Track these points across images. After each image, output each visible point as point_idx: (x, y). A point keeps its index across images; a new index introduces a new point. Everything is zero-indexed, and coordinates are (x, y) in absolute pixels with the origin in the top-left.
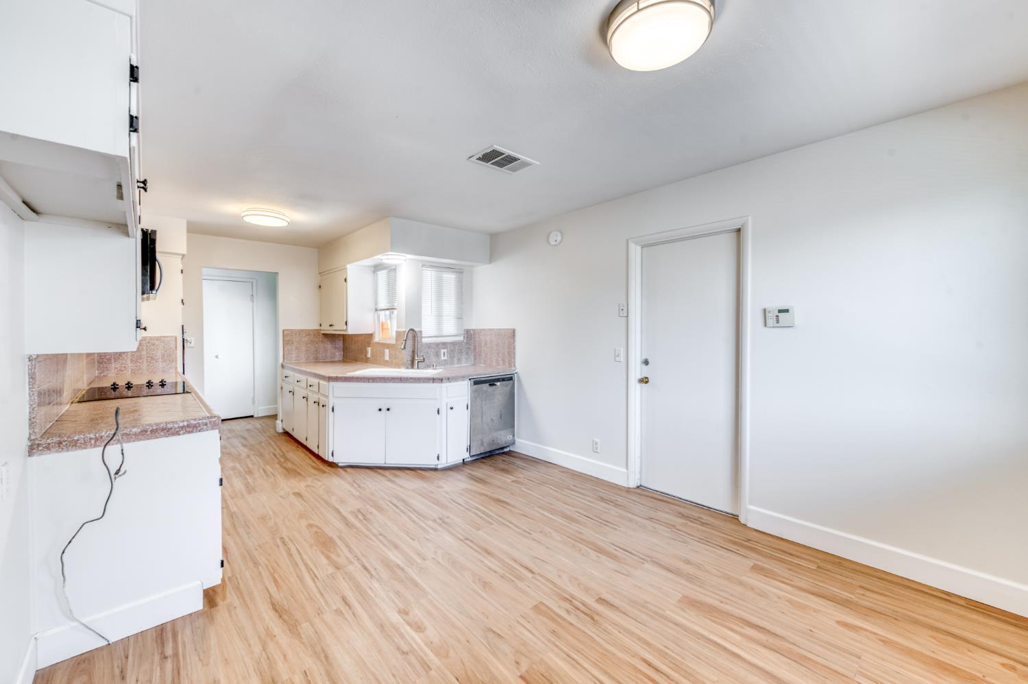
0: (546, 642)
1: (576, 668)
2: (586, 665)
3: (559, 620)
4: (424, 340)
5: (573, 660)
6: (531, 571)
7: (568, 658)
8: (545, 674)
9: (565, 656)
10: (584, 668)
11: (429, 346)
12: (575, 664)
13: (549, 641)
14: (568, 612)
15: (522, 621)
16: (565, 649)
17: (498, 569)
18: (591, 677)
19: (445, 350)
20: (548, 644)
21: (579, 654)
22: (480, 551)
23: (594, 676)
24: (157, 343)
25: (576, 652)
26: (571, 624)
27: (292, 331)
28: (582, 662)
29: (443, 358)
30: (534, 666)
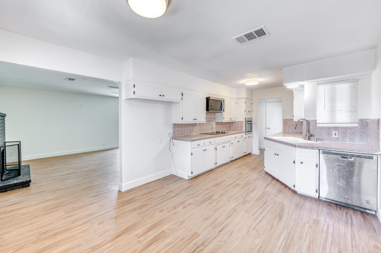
0: (179, 236)
1: (165, 245)
2: (167, 248)
3: (190, 241)
4: (318, 125)
5: (170, 244)
6: (220, 231)
7: (170, 243)
8: (164, 236)
9: (172, 242)
10: (166, 247)
11: (322, 128)
12: (168, 245)
13: (179, 237)
14: (195, 244)
15: (188, 230)
16: (175, 242)
17: (217, 221)
18: (161, 249)
19: (337, 132)
20: (178, 237)
21: (172, 246)
22: (229, 214)
23: (162, 250)
24: (239, 122)
25: (173, 245)
26: (188, 245)
27: (287, 120)
28: (169, 247)
29: (334, 136)
30: (168, 234)
